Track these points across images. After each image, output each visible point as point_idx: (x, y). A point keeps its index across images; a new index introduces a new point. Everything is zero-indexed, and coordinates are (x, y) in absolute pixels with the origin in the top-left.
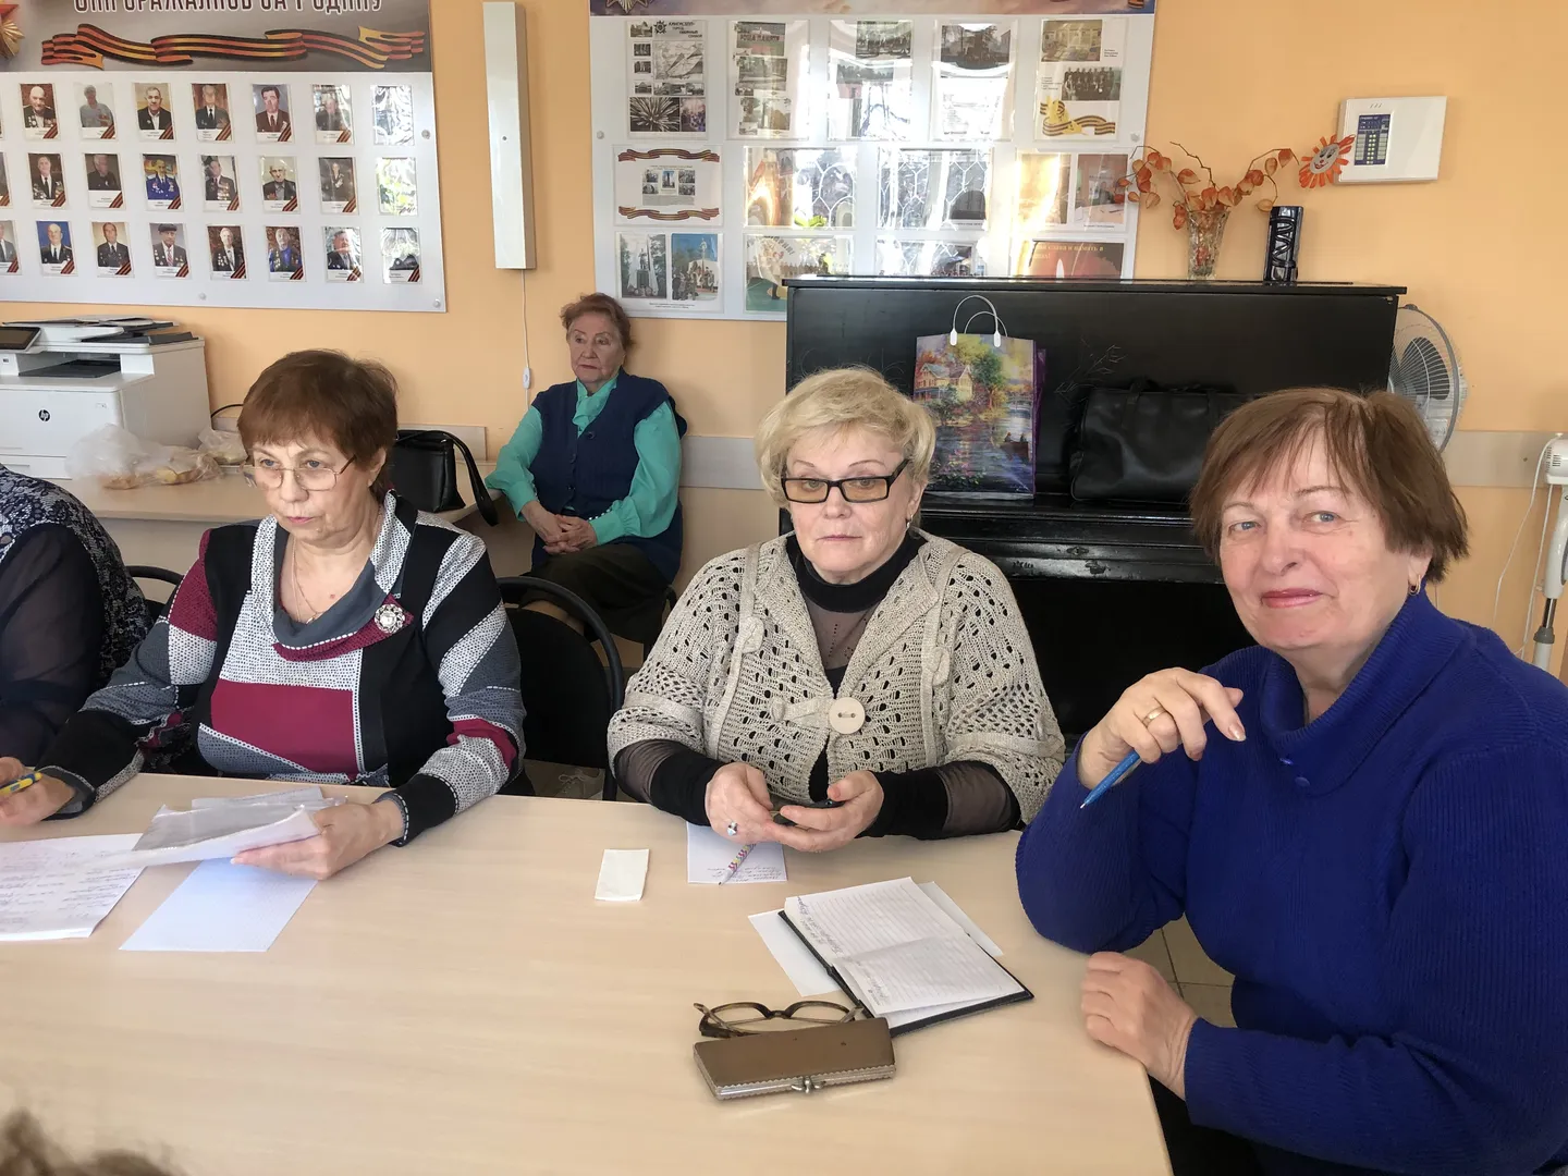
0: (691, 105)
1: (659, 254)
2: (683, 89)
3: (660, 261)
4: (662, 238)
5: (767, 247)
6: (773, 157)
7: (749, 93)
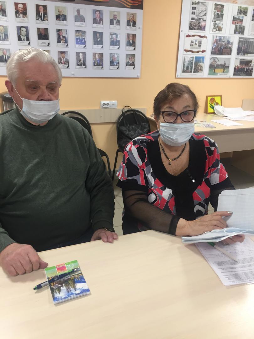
0: (203, 24)
1: (192, 62)
2: (202, 20)
3: (192, 63)
4: (193, 57)
5: (214, 60)
6: (218, 38)
7: (215, 22)
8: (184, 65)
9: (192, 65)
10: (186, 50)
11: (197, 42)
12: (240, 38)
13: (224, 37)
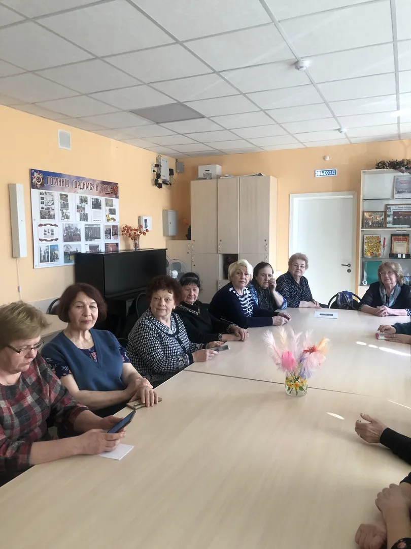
0: (52, 213)
1: (48, 250)
2: (50, 209)
3: (48, 252)
4: (48, 246)
5: (67, 247)
6: (67, 226)
7: (62, 210)
8: (41, 254)
9: (48, 254)
10: (40, 240)
11: (50, 231)
12: (86, 225)
13: (72, 225)
